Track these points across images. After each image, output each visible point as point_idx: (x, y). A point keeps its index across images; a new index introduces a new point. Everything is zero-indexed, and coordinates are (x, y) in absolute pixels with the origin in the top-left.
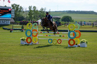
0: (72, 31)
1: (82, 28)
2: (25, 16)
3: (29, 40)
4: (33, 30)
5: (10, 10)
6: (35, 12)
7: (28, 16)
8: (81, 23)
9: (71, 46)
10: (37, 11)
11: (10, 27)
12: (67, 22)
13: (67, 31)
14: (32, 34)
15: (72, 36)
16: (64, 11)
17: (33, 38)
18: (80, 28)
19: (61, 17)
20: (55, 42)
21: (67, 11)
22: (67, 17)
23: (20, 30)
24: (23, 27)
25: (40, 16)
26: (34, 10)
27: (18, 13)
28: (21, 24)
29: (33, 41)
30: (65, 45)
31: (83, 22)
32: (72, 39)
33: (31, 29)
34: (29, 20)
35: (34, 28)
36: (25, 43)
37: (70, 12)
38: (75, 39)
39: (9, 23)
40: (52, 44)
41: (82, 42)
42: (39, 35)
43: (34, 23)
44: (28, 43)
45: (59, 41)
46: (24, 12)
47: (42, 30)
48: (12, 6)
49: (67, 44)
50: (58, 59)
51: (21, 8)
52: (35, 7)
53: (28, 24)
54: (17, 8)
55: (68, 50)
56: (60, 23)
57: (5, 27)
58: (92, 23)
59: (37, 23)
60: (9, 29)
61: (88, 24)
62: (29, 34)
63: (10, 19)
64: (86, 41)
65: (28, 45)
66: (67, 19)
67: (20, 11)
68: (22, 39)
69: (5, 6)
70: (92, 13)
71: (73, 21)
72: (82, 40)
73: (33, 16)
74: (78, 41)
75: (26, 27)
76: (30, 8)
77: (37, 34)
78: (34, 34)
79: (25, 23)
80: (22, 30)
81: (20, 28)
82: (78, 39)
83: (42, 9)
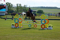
0: (43, 20)
1: (49, 17)
2: (15, 10)
3: (17, 25)
4: (19, 19)
5: (5, 6)
6: (21, 7)
7: (16, 10)
8: (49, 15)
9: (43, 29)
10: (22, 7)
11: (5, 17)
12: (40, 14)
13: (40, 19)
14: (18, 21)
15: (43, 23)
16: (38, 7)
17: (19, 24)
18: (48, 17)
19: (37, 10)
20: (33, 26)
21: (40, 7)
22: (40, 10)
23: (11, 19)
24: (13, 17)
25: (23, 10)
26: (20, 6)
27: (10, 8)
28: (12, 15)
29: (19, 26)
30: (39, 28)
31: (50, 14)
32: (43, 24)
33: (18, 18)
34: (17, 12)
35: (20, 18)
36: (14, 27)
37: (42, 7)
38: (45, 25)
39: (4, 15)
40: (31, 27)
41: (49, 26)
42: (23, 22)
43: (20, 14)
44: (16, 27)
45: (35, 26)
46: (13, 7)
47: (25, 19)
48: (6, 4)
49: (40, 28)
50: (35, 37)
51: (12, 5)
52: (20, 5)
53: (16, 15)
54: (9, 5)
55: (41, 31)
56: (36, 14)
57: (2, 17)
58: (56, 14)
59: (22, 14)
60: (4, 18)
61: (53, 15)
62: (17, 21)
63: (5, 12)
64: (52, 25)
65: (16, 28)
66: (40, 12)
67: (11, 7)
68: (12, 25)
69: (2, 4)
70: (56, 8)
71: (44, 13)
72: (50, 25)
73: (19, 10)
74: (47, 26)
75: (15, 17)
76: (17, 5)
77: (22, 21)
78: (20, 21)
79: (14, 15)
80: (12, 19)
81: (11, 18)
82: (47, 24)
83: (25, 6)
